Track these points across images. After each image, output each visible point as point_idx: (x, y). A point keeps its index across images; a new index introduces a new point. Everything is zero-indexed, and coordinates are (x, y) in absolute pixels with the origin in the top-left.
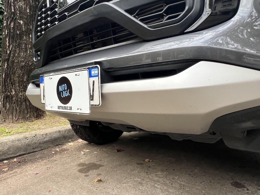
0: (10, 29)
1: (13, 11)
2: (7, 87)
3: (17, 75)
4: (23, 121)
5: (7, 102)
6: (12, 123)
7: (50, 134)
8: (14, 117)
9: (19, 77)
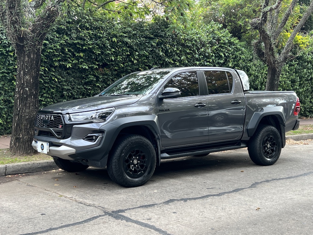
0: (20, 94)
1: (22, 82)
2: (17, 132)
3: (24, 125)
4: (26, 155)
5: (17, 142)
6: (20, 156)
7: (42, 163)
8: (21, 152)
9: (24, 126)
